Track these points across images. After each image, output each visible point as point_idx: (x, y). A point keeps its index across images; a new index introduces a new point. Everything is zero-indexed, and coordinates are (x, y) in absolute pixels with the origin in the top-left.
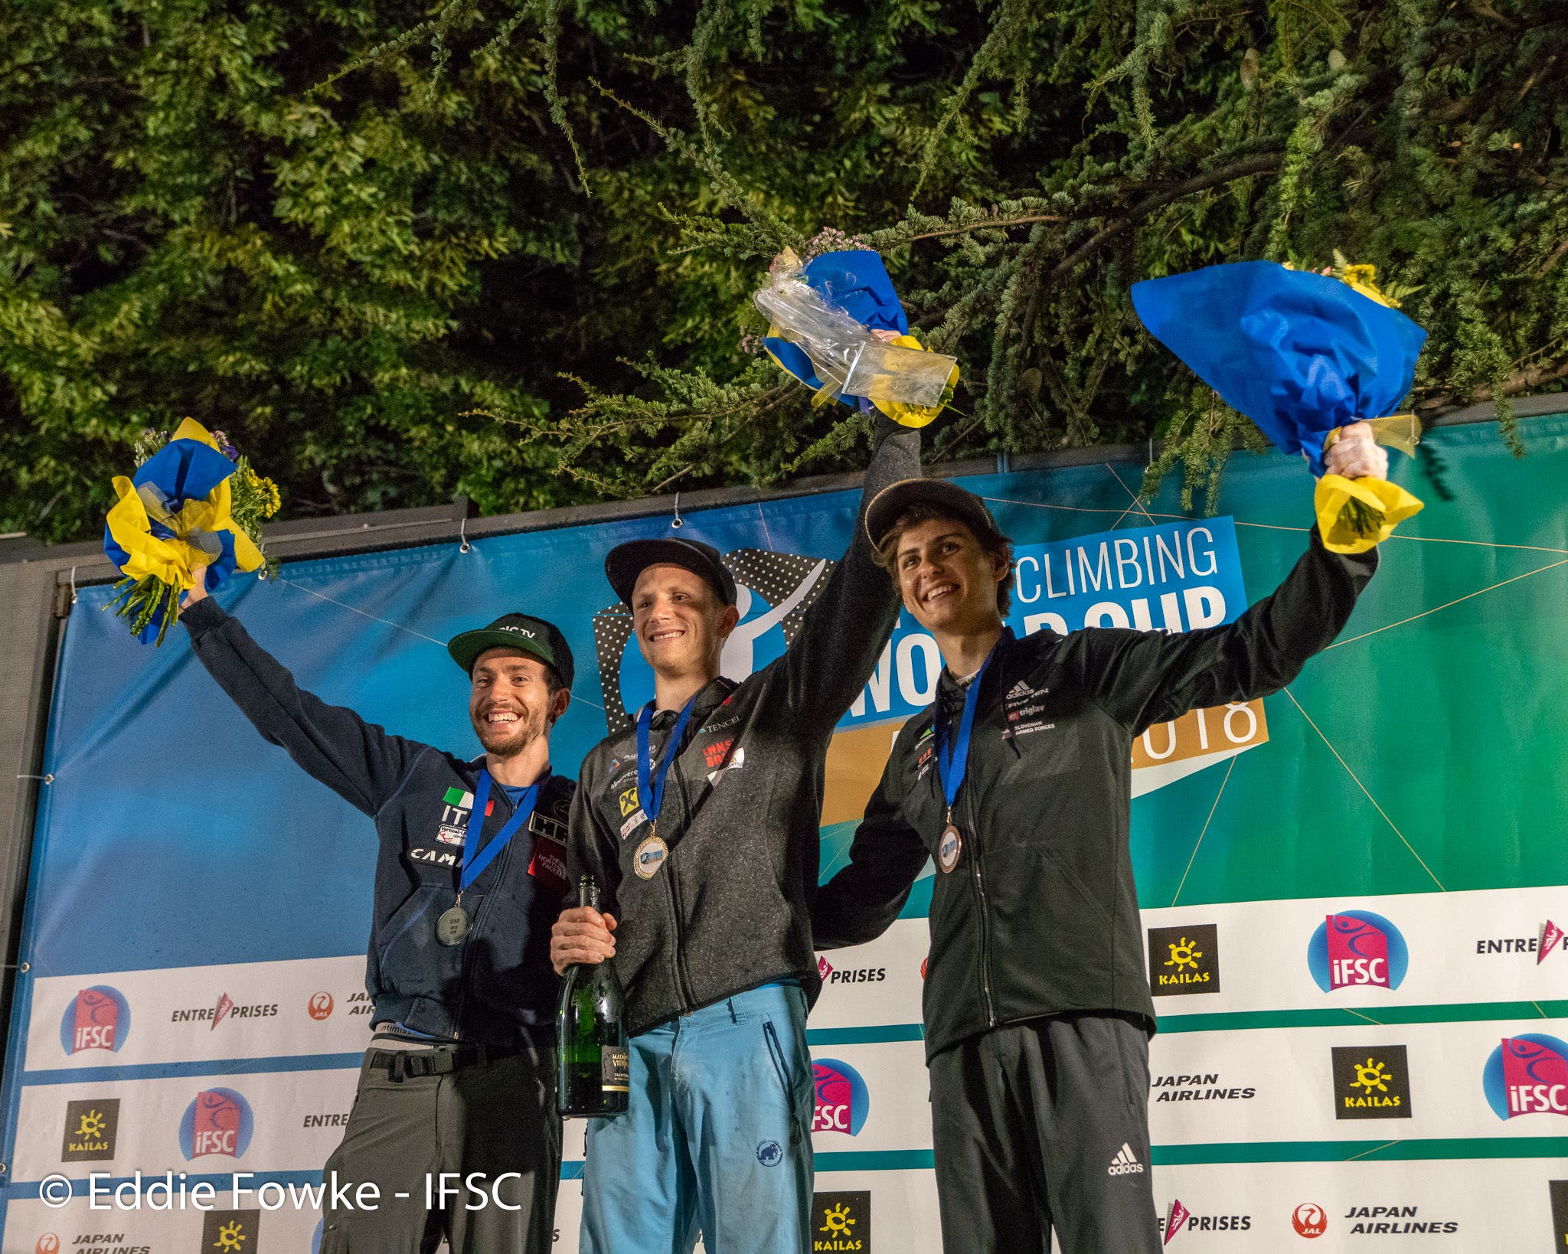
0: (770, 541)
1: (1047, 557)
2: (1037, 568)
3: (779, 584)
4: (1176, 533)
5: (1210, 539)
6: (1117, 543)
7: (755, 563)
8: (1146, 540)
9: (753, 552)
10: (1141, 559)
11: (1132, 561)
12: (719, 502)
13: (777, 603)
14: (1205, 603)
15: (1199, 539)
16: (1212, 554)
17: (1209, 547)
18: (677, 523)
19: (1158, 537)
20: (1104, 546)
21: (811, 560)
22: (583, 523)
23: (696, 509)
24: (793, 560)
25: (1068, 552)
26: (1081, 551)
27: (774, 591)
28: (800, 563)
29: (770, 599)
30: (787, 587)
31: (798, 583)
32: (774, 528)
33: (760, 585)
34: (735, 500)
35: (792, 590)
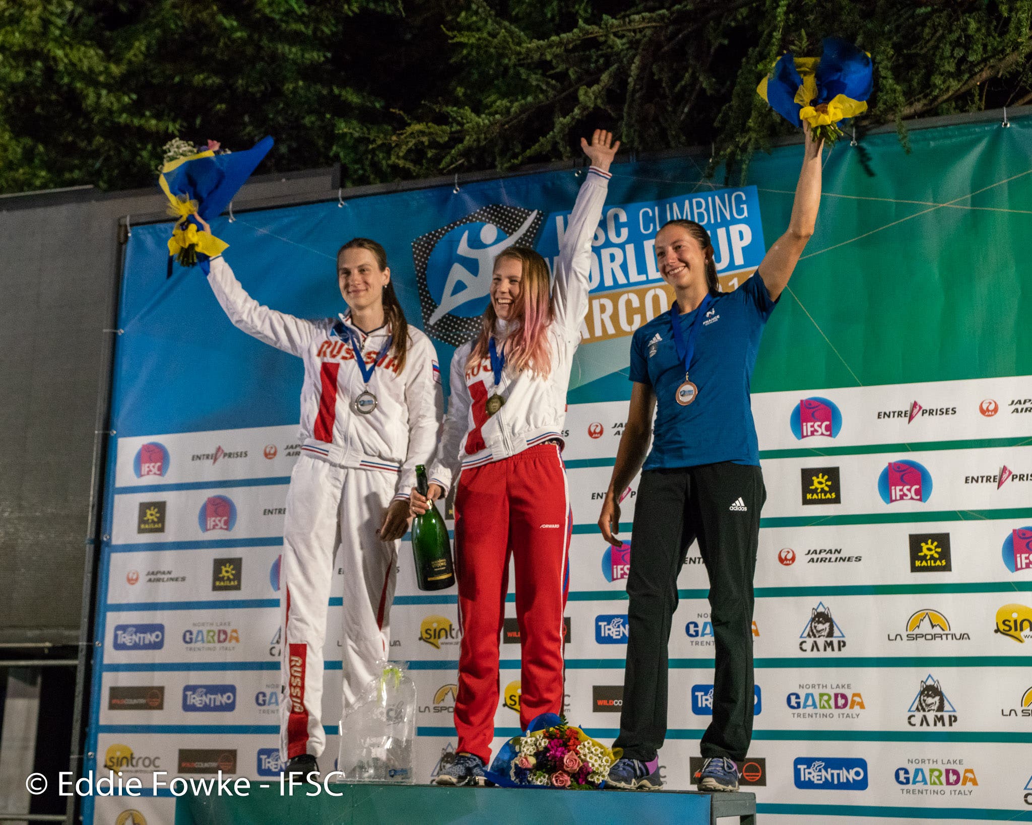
0: (506, 200)
1: (656, 208)
2: (651, 214)
3: (512, 224)
4: (726, 195)
5: (744, 198)
6: (694, 201)
7: (499, 212)
8: (710, 199)
9: (498, 206)
10: (707, 209)
11: (702, 210)
12: (479, 178)
13: (511, 234)
14: (741, 233)
15: (738, 198)
16: (745, 206)
17: (744, 202)
18: (457, 190)
19: (716, 197)
20: (687, 202)
21: (529, 210)
22: (406, 190)
23: (467, 183)
24: (519, 211)
25: (668, 206)
26: (675, 205)
27: (510, 228)
28: (523, 212)
29: (507, 232)
30: (516, 225)
31: (522, 223)
32: (509, 193)
33: (502, 224)
34: (488, 177)
35: (519, 227)
